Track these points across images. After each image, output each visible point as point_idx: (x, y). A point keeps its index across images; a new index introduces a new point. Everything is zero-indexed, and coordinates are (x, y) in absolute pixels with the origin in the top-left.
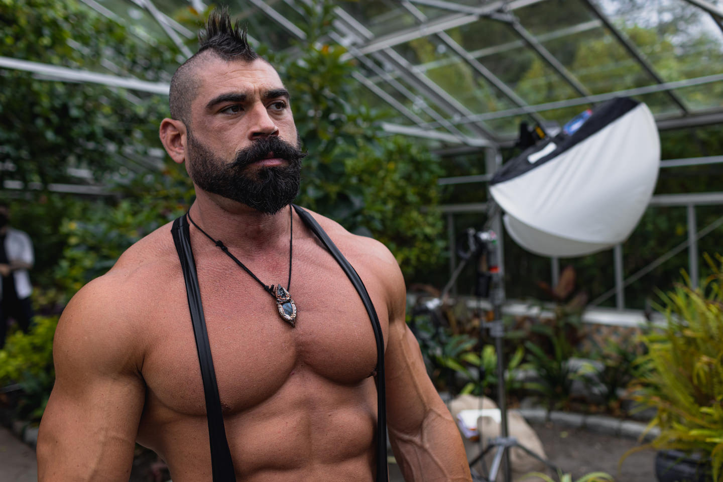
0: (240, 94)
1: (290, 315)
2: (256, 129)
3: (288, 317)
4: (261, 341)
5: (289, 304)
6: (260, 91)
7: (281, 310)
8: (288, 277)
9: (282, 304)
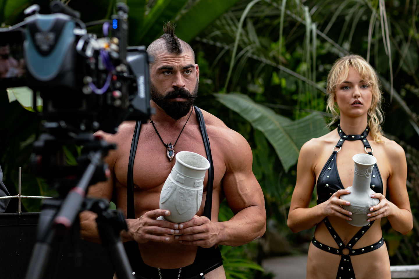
0: (170, 67)
1: (171, 156)
2: (175, 84)
3: (169, 157)
4: (157, 163)
5: (172, 152)
6: (180, 66)
7: (168, 153)
8: (176, 140)
9: (169, 151)
